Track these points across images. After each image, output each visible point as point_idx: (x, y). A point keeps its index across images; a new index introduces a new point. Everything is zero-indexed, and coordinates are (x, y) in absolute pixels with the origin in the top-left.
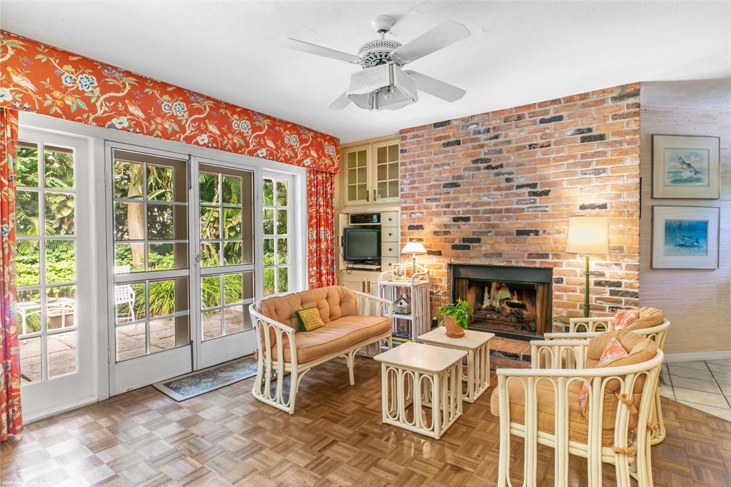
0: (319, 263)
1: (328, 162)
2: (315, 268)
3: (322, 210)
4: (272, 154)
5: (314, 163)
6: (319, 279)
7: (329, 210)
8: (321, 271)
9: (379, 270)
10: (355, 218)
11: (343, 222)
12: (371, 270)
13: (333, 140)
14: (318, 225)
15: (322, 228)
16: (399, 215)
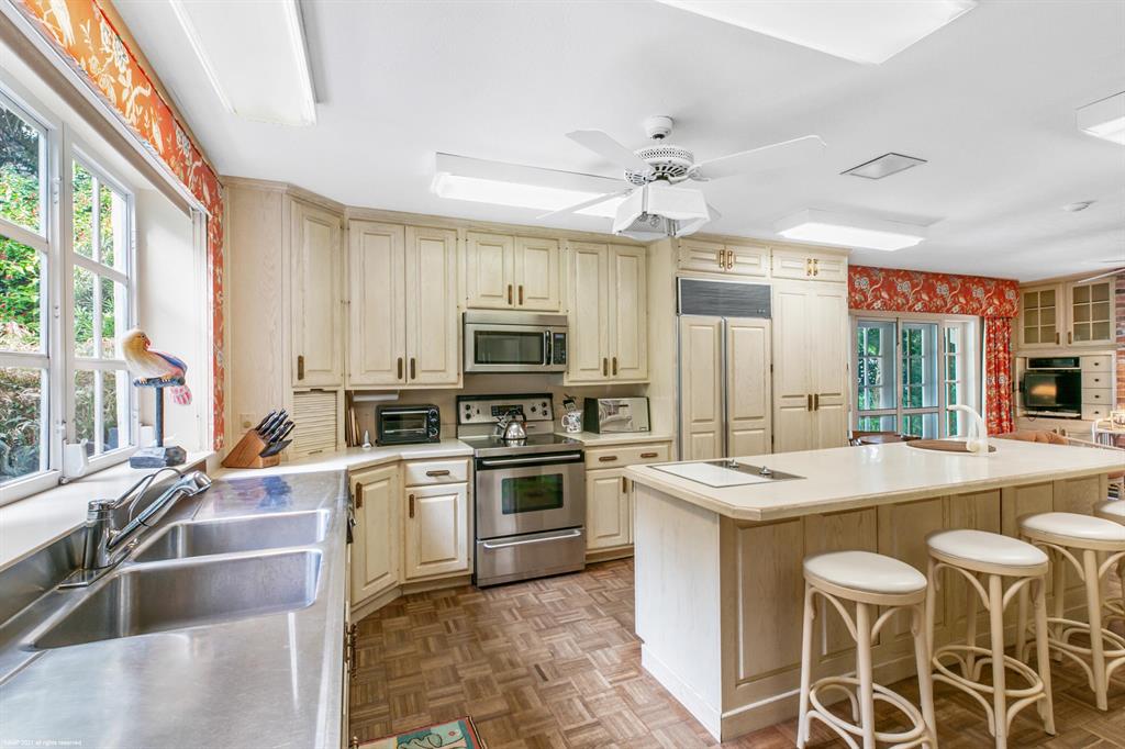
0: (999, 408)
1: (1008, 307)
2: (994, 413)
3: (1001, 355)
4: (962, 309)
5: (996, 310)
6: (1000, 424)
7: (1007, 356)
8: (1001, 416)
9: (1079, 418)
10: (1035, 362)
11: (1020, 367)
12: (1064, 418)
13: (1013, 284)
14: (997, 370)
15: (1002, 374)
16: (1114, 360)
